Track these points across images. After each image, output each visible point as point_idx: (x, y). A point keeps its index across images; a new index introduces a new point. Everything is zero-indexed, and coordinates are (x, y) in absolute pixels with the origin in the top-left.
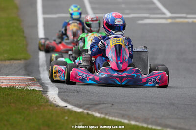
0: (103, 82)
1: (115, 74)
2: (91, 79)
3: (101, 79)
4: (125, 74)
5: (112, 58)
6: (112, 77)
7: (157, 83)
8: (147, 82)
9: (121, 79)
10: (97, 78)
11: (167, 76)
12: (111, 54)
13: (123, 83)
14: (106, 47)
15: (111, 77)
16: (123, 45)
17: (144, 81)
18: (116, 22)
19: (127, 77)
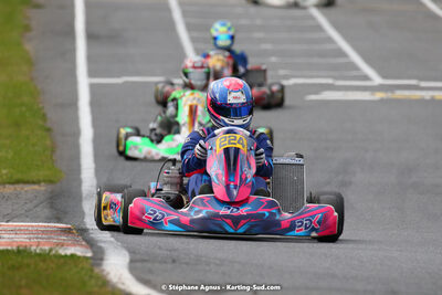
0: (197, 227)
1: (224, 211)
2: (173, 222)
3: (193, 221)
4: (244, 210)
5: (217, 175)
6: (217, 216)
7: (313, 229)
8: (292, 227)
9: (236, 221)
10: (185, 219)
11: (336, 214)
12: (215, 168)
13: (241, 230)
14: (209, 152)
15: (213, 217)
16: (244, 150)
17: (285, 225)
18: (231, 100)
19: (249, 217)
